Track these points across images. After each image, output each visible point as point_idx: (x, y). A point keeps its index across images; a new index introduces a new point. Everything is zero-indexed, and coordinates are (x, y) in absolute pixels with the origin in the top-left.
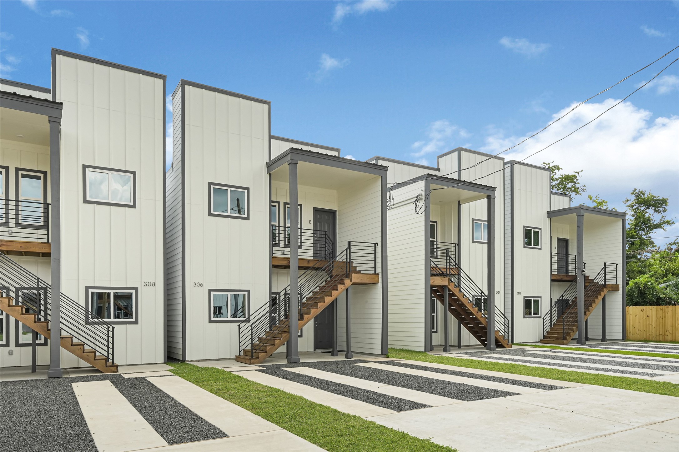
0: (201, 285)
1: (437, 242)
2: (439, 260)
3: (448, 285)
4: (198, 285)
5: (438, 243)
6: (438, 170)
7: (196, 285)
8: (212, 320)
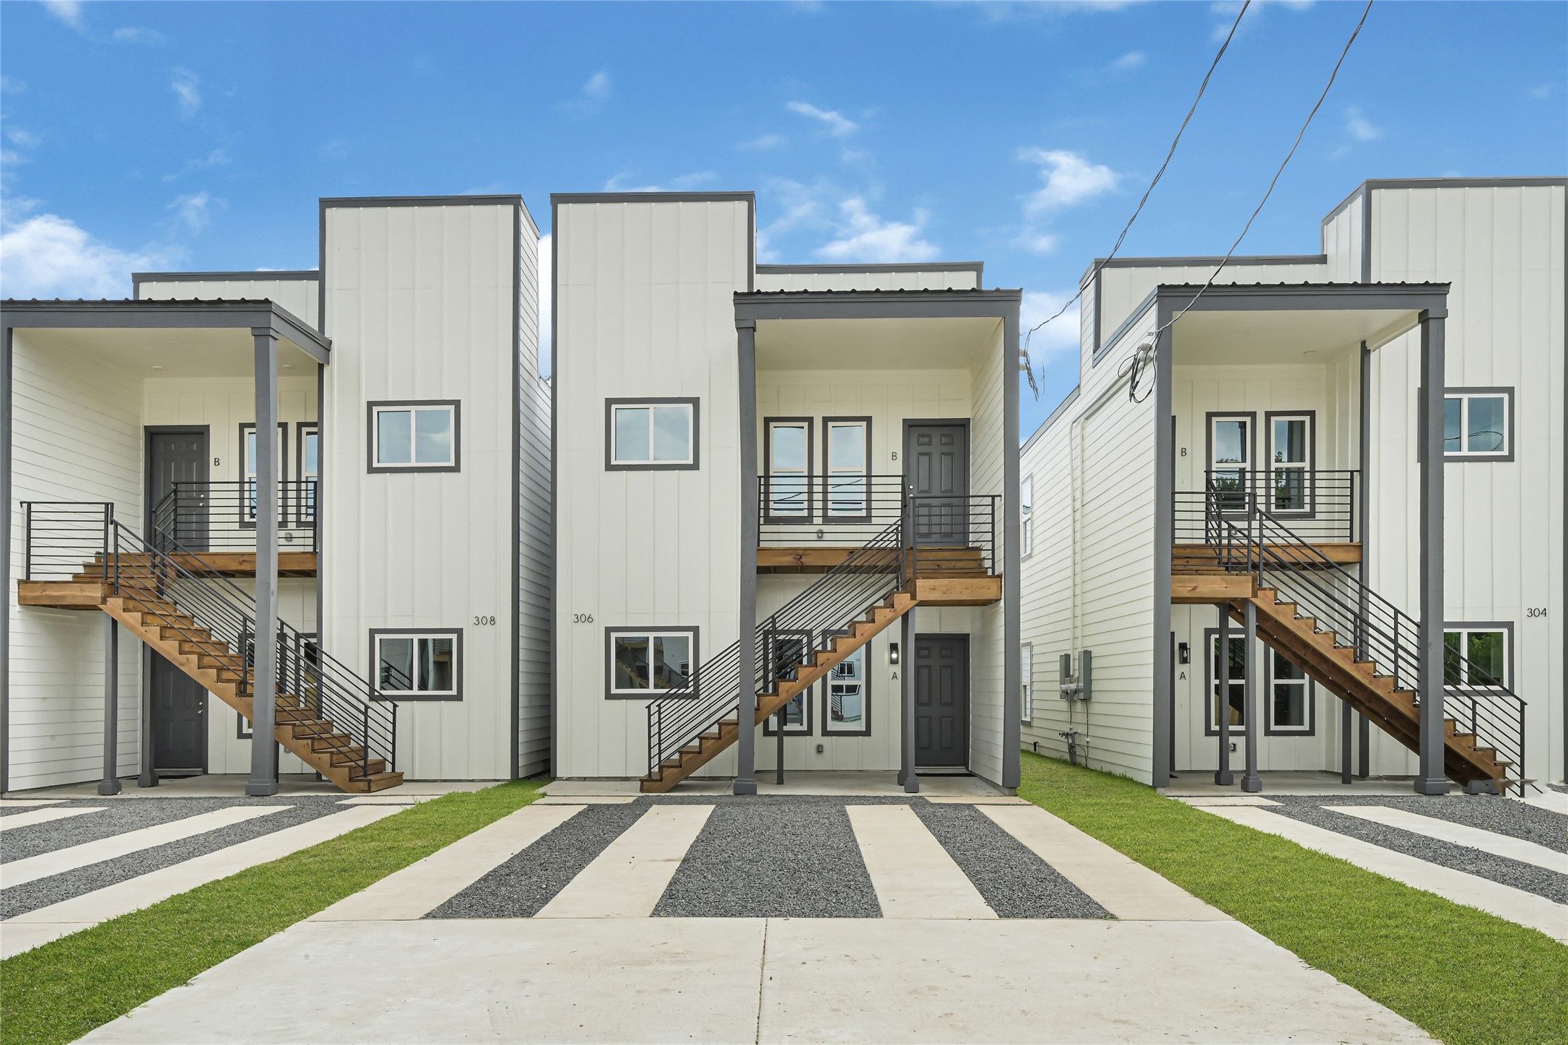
0: (589, 619)
1: (1313, 471)
2: (1323, 524)
3: (1250, 596)
4: (583, 619)
5: (1318, 476)
6: (1323, 260)
7: (578, 619)
8: (612, 693)
